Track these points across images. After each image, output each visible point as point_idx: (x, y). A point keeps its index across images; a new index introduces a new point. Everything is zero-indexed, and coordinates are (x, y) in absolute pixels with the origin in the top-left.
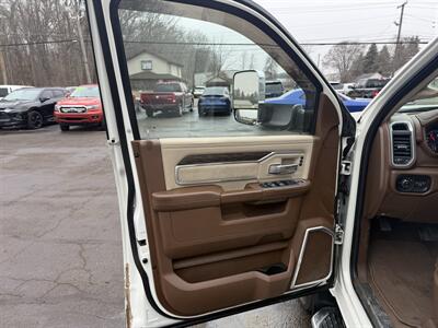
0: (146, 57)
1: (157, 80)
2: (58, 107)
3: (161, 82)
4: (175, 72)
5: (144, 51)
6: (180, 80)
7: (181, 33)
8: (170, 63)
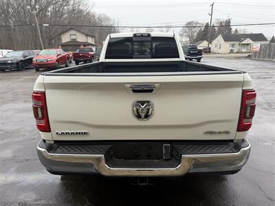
0: (73, 32)
1: (80, 45)
2: (34, 59)
3: (82, 47)
4: (90, 40)
5: (71, 29)
6: (93, 45)
7: (93, 16)
8: (87, 35)
